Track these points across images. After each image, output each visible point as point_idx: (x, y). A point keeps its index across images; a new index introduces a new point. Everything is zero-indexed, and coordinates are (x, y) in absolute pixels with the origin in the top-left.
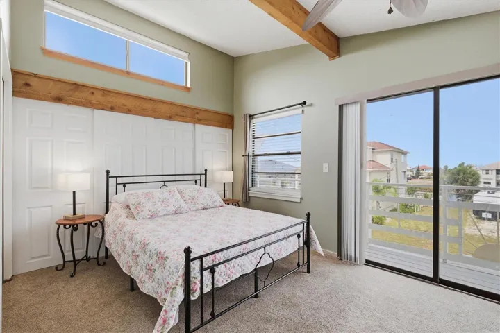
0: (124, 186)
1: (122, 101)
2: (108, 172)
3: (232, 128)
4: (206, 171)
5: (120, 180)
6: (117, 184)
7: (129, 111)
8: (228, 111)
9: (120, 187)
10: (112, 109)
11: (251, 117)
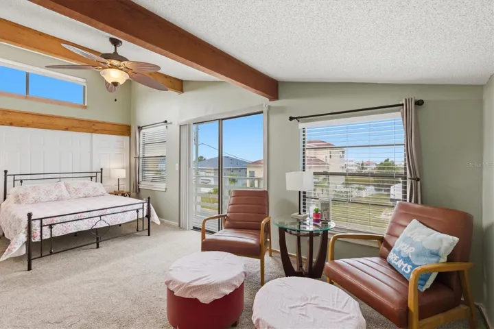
0: (21, 182)
1: (20, 118)
2: (6, 172)
3: (129, 135)
4: (102, 169)
5: (17, 178)
6: (14, 180)
7: (28, 126)
8: (125, 122)
9: (18, 183)
10: (11, 124)
11: (140, 128)
